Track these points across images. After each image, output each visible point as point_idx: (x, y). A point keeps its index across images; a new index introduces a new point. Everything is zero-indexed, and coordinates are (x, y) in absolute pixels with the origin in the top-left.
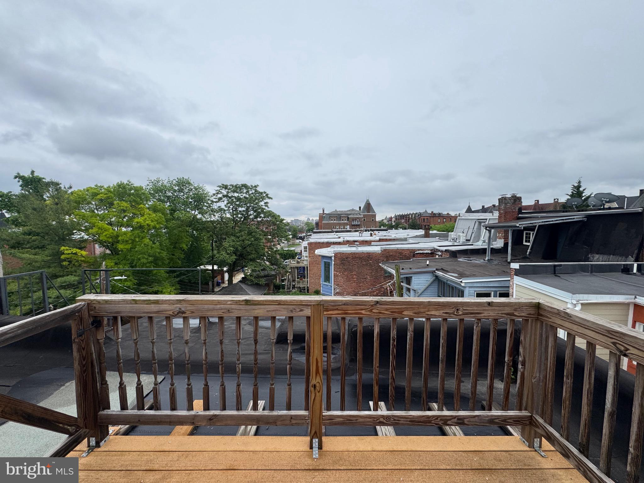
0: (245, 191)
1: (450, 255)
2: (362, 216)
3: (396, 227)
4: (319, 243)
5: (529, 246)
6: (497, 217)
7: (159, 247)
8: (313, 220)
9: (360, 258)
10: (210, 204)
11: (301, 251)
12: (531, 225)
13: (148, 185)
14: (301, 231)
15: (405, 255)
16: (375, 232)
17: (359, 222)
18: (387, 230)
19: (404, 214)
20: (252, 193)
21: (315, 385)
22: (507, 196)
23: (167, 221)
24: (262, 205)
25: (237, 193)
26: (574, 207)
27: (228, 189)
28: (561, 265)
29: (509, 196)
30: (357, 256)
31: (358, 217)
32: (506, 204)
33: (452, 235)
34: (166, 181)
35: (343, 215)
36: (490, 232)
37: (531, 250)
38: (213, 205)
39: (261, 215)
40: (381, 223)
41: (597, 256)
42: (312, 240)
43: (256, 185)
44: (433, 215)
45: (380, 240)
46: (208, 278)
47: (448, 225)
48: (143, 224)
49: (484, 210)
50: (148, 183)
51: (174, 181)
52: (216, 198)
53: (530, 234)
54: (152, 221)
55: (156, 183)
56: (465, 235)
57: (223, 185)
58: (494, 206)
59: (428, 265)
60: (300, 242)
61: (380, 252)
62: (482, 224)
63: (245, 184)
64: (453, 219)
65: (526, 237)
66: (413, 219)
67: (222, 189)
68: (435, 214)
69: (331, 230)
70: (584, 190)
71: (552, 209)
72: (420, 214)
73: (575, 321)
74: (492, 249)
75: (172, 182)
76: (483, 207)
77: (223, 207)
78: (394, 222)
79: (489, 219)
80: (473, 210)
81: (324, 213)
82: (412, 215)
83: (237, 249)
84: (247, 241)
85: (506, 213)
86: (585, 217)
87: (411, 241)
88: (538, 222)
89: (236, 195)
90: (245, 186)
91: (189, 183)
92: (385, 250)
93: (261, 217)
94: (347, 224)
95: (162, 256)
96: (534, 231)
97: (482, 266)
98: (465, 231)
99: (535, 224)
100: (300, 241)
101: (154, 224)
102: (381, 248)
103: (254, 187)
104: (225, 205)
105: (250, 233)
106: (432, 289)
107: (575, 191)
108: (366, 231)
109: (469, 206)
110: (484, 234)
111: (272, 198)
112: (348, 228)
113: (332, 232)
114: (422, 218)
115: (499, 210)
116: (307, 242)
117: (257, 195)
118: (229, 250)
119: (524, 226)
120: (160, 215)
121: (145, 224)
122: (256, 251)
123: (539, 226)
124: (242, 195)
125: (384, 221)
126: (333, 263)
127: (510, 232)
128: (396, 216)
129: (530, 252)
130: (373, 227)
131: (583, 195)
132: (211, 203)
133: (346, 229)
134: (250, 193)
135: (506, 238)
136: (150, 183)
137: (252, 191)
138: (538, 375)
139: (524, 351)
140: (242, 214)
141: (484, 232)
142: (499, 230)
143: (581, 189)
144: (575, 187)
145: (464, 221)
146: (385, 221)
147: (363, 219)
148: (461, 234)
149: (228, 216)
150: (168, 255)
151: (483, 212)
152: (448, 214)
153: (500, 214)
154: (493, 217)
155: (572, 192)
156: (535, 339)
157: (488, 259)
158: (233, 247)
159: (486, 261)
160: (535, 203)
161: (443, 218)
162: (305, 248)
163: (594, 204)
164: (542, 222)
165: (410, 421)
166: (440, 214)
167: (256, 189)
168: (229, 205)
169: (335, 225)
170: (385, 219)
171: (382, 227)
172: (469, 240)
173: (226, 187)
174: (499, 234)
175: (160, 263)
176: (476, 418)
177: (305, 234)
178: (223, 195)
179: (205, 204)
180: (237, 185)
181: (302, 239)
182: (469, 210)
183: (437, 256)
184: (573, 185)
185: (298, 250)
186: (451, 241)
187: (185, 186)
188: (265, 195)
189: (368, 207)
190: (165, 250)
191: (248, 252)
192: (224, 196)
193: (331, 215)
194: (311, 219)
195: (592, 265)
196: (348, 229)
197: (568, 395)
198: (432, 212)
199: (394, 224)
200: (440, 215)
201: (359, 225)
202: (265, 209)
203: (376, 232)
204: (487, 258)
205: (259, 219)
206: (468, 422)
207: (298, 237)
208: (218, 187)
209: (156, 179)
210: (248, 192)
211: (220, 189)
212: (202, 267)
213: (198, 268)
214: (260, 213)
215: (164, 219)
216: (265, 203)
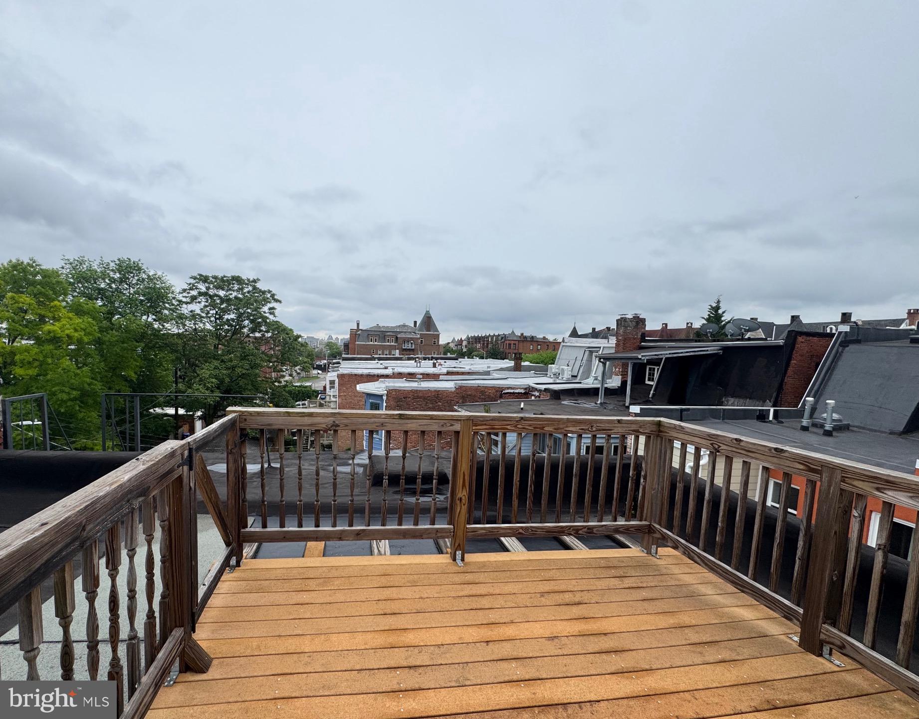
0: (236, 287)
1: (551, 395)
2: (419, 336)
3: (470, 354)
4: (356, 375)
5: (653, 385)
6: (614, 345)
7: (90, 374)
8: (337, 339)
9: (425, 398)
10: (177, 306)
11: (325, 387)
12: (656, 357)
13: (63, 268)
14: (320, 356)
15: (489, 396)
16: (439, 361)
17: (413, 345)
18: (457, 359)
19: (480, 336)
20: (249, 292)
21: (461, 498)
22: (627, 316)
23: (101, 330)
24: (265, 312)
25: (223, 289)
26: (709, 335)
27: (209, 283)
28: (689, 409)
29: (630, 316)
30: (420, 395)
31: (412, 336)
32: (626, 327)
33: (553, 368)
34: (97, 263)
35: (388, 334)
36: (604, 364)
37: (654, 391)
38: (181, 308)
39: (262, 328)
40: (447, 349)
41: (732, 400)
42: (342, 371)
43: (255, 278)
44: (524, 339)
45: (448, 373)
46: (169, 429)
47: (545, 354)
48: (59, 333)
49: (595, 334)
50: (64, 265)
51: (112, 264)
52: (186, 297)
53: (654, 369)
54: (76, 330)
55: (77, 265)
56: (570, 368)
57: (201, 275)
58: (608, 329)
59: (522, 409)
60: (319, 373)
61: (454, 390)
62: (594, 354)
63: (239, 277)
64: (551, 346)
65: (650, 374)
66: (494, 343)
67: (198, 283)
68: (525, 337)
69: (370, 356)
70: (724, 312)
71: (683, 337)
72: (504, 337)
73: (686, 432)
74: (606, 388)
75: (107, 265)
76: (594, 329)
77: (198, 311)
78: (466, 347)
79: (604, 347)
80: (579, 333)
81: (358, 329)
82: (492, 337)
83: (222, 381)
84: (240, 370)
85: (625, 339)
86: (720, 350)
87: (496, 375)
88: (665, 354)
89: (222, 293)
90: (238, 279)
91: (139, 269)
92: (461, 387)
93: (261, 331)
94: (395, 348)
95: (94, 389)
96: (660, 366)
97: (593, 411)
98: (571, 364)
99: (661, 357)
100: (319, 372)
101: (80, 335)
102: (456, 384)
103: (253, 282)
104: (201, 309)
105: (244, 358)
106: (527, 442)
107: (713, 314)
108: (425, 359)
109: (575, 328)
110: (597, 368)
111: (280, 302)
112: (397, 353)
113: (373, 359)
114: (508, 342)
115: (617, 335)
116: (335, 374)
117: (256, 295)
118: (209, 382)
119: (647, 358)
120: (90, 320)
121: (63, 335)
122: (253, 386)
123: (666, 358)
124: (232, 294)
125: (450, 345)
126: (385, 404)
127: (629, 365)
128: (468, 338)
129: (654, 394)
130: (434, 354)
131: (723, 319)
132: (178, 305)
133: (394, 355)
134: (245, 291)
135: (624, 375)
136: (66, 264)
137: (247, 288)
138: (657, 486)
139: (646, 466)
140: (231, 325)
141: (596, 364)
142: (617, 362)
143: (720, 312)
144: (712, 308)
145: (570, 348)
146: (452, 345)
147: (419, 341)
148: (566, 368)
149: (208, 326)
150: (103, 387)
151: (593, 337)
152: (544, 337)
153: (618, 340)
154: (609, 345)
155: (709, 315)
156: (656, 454)
157: (601, 403)
158: (216, 377)
159: (599, 405)
160: (663, 328)
161: (537, 344)
162: (332, 382)
163: (732, 332)
164: (670, 354)
165: (546, 532)
166: (533, 337)
167: (254, 286)
168: (208, 309)
169: (377, 348)
170: (452, 342)
171: (449, 354)
172: (576, 376)
173: (204, 279)
174: (615, 368)
175: (90, 401)
176: (604, 527)
177: (325, 361)
178: (199, 293)
179: (167, 305)
180: (225, 277)
181: (324, 369)
182: (574, 334)
183: (533, 398)
184: (711, 306)
185: (317, 386)
186: (552, 376)
187: (132, 273)
188: (269, 296)
189: (428, 322)
190: (99, 379)
191: (240, 387)
192: (201, 294)
193: (370, 333)
194: (334, 337)
195: (724, 410)
196: (397, 355)
197: (680, 497)
198: (522, 334)
199: (465, 350)
200: (533, 339)
201: (413, 350)
202: (268, 318)
203: (442, 362)
204: (599, 400)
205: (258, 335)
206: (596, 531)
207: (315, 366)
208: (191, 278)
209: (77, 259)
210: (242, 289)
211: (196, 283)
212: (158, 410)
213: (151, 411)
214: (259, 324)
215: (96, 328)
216: (270, 309)
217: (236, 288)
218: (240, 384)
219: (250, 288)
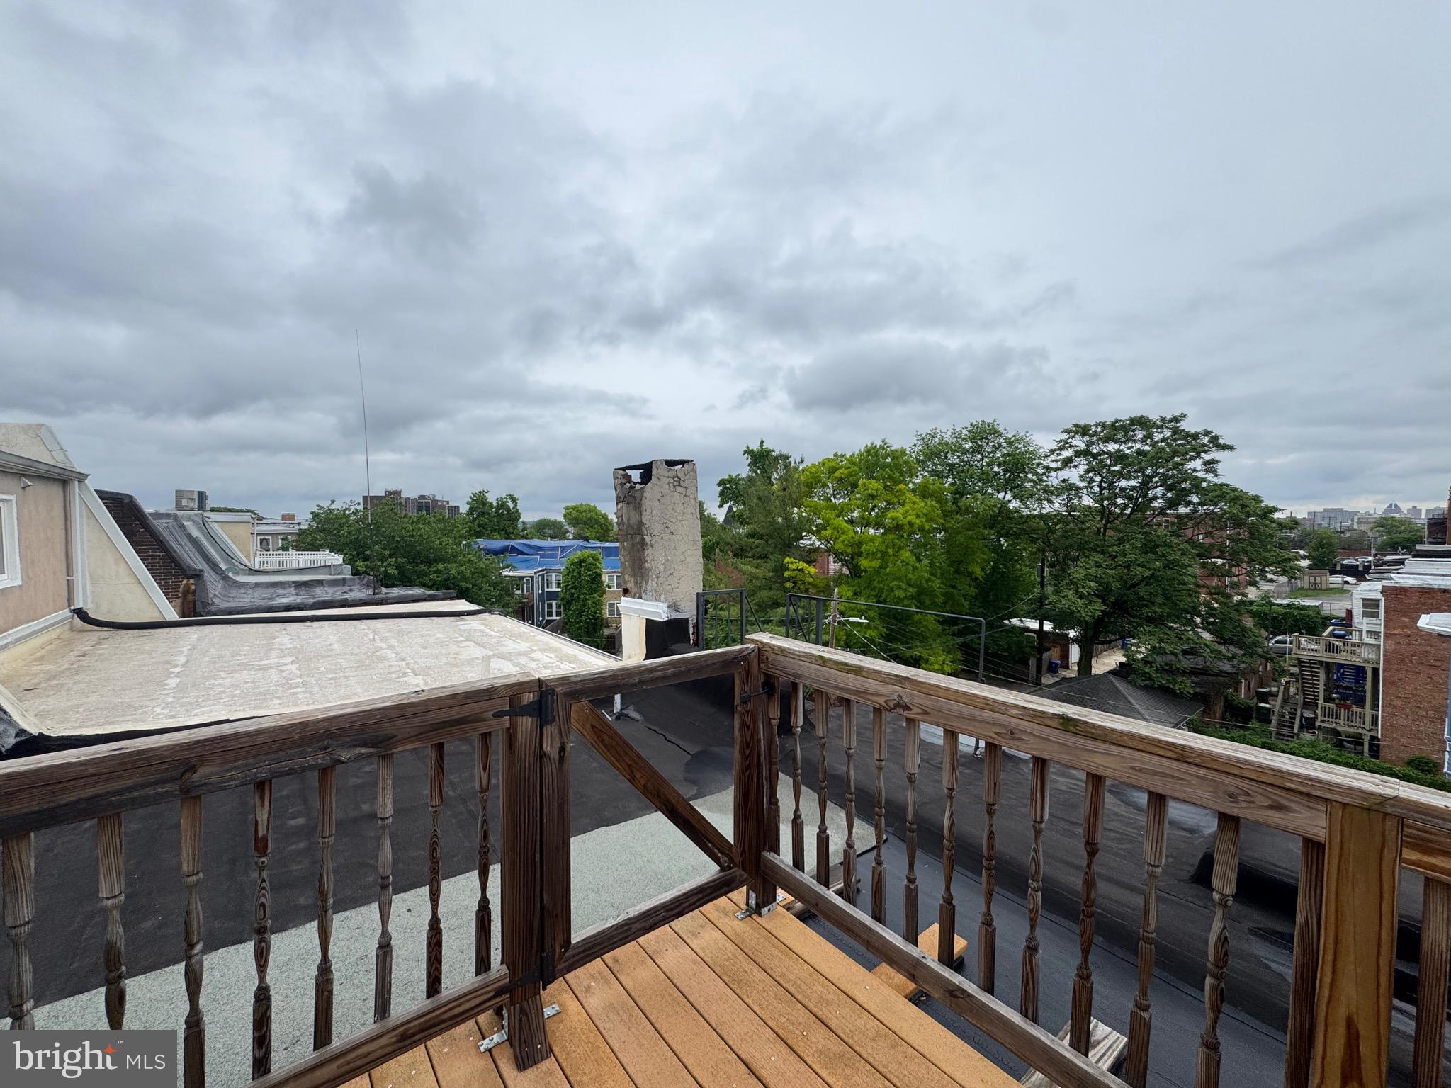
0: (1139, 434)
7: (928, 568)
8: (1415, 510)
10: (1042, 475)
11: (1349, 613)
13: (915, 445)
14: (1355, 548)
20: (1163, 440)
23: (945, 515)
24: (1195, 470)
25: (1116, 441)
27: (1091, 436)
34: (949, 433)
38: (1047, 477)
39: (1190, 499)
42: (1403, 580)
43: (1177, 414)
46: (1028, 650)
48: (902, 521)
50: (916, 441)
51: (965, 432)
52: (1057, 461)
54: (918, 516)
55: (929, 440)
57: (1077, 426)
60: (1347, 583)
63: (1142, 417)
67: (1073, 437)
75: (959, 434)
83: (1107, 588)
84: (1140, 569)
89: (1112, 447)
90: (1141, 422)
91: (995, 432)
93: (1188, 504)
95: (932, 587)
100: (1348, 579)
101: (922, 522)
103: (1170, 421)
104: (1081, 476)
105: (1150, 548)
111: (1231, 448)
116: (1378, 585)
117: (1179, 442)
118: (1084, 587)
120: (933, 503)
121: (905, 522)
122: (1165, 596)
124: (1131, 447)
132: (1044, 473)
134: (1156, 439)
136: (918, 440)
137: (1161, 432)
140: (1130, 498)
149: (1087, 501)
150: (943, 586)
158: (1096, 579)
162: (1370, 603)
167: (1176, 427)
168: (1091, 475)
173: (1083, 431)
175: (928, 602)
177: (1370, 558)
178: (1076, 452)
179: (1030, 476)
180: (1117, 421)
181: (1360, 574)
185: (1335, 607)
187: (986, 438)
188: (1206, 440)
190: (939, 575)
191: (1142, 598)
192: (1079, 454)
194: (1405, 507)
202: (1205, 480)
205: (1183, 510)
207: (1338, 568)
208: (1063, 432)
209: (929, 432)
210: (1150, 436)
211: (1069, 438)
212: (1015, 621)
213: (1006, 622)
214: (1186, 492)
215: (939, 512)
216: (1207, 463)
217: (1141, 436)
218: (1141, 594)
219: (1168, 433)
